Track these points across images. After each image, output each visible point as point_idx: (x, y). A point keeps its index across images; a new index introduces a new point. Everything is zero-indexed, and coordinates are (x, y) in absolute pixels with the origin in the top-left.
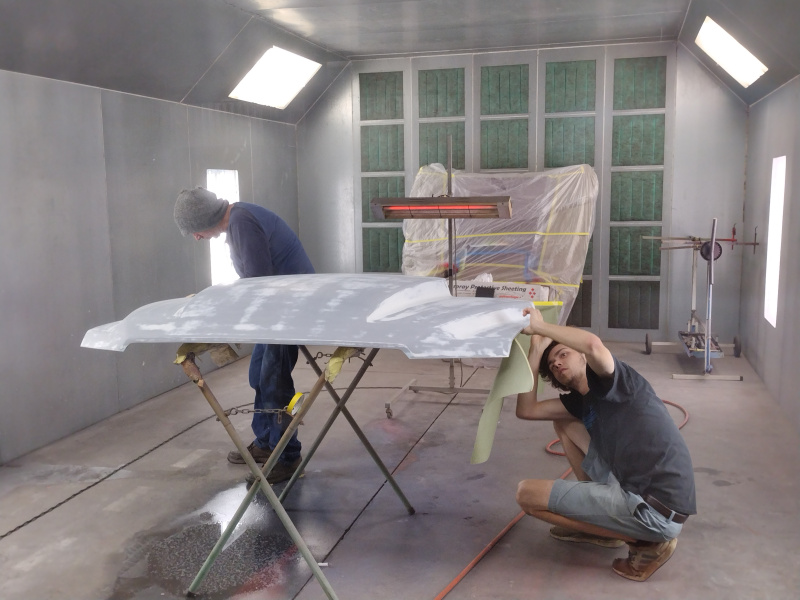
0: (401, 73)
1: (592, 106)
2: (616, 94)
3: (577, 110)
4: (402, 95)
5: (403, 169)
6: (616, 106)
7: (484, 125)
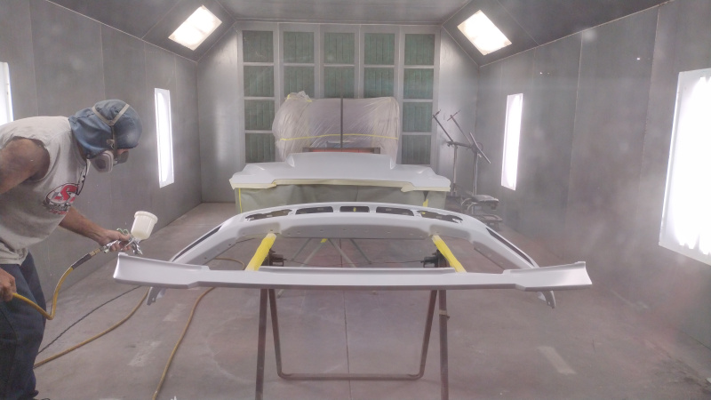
0: (272, 32)
1: (392, 62)
2: (406, 56)
3: (383, 64)
4: (272, 47)
5: (273, 96)
6: (406, 63)
7: (327, 70)
